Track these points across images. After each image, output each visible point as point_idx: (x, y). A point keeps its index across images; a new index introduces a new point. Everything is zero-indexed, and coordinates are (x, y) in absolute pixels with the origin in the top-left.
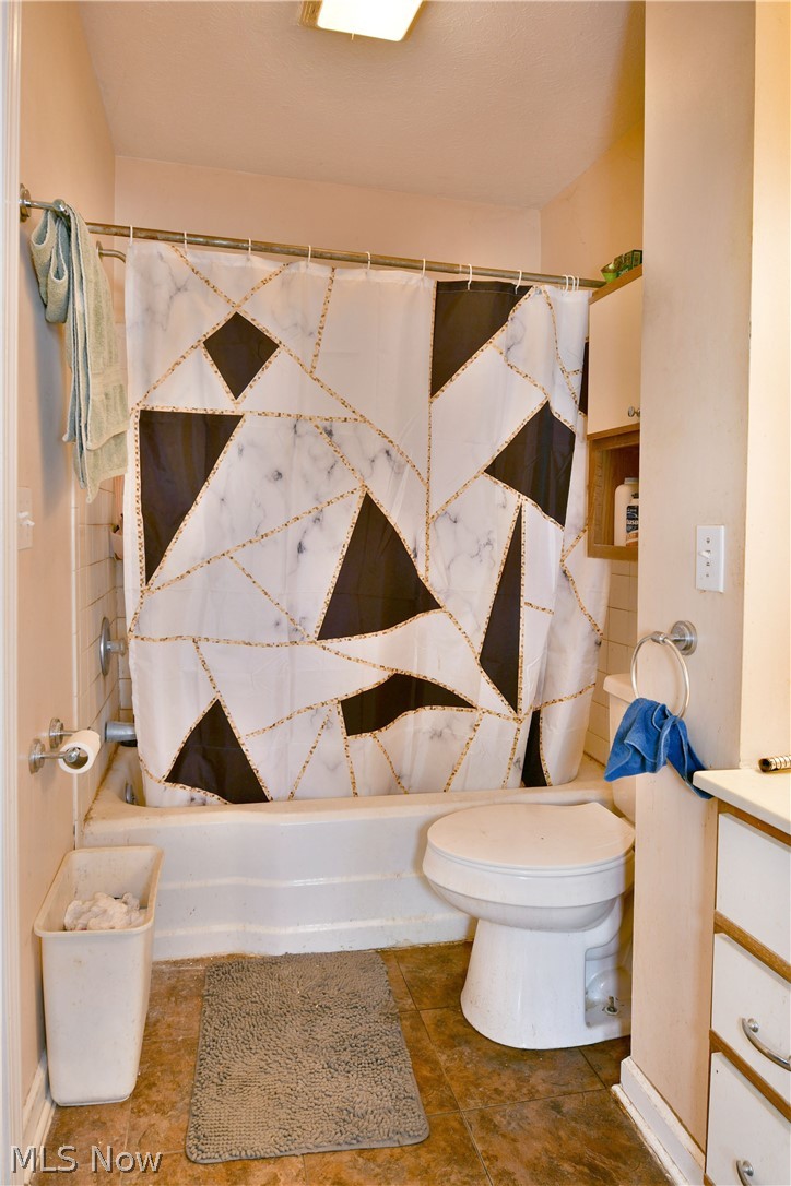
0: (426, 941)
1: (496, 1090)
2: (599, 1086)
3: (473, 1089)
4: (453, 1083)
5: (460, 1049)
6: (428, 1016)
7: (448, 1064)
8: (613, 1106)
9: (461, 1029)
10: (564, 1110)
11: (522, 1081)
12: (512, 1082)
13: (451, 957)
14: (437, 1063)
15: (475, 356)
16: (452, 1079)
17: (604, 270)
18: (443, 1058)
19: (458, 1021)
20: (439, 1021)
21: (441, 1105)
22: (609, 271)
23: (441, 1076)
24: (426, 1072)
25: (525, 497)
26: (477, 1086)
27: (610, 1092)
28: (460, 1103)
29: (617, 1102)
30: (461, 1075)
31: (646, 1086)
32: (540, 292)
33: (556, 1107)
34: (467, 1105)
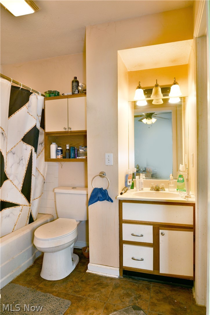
0: (20, 274)
1: (70, 286)
2: (84, 273)
3: (67, 289)
4: (62, 291)
5: (55, 285)
6: (41, 285)
7: (57, 290)
8: (89, 274)
9: (51, 283)
10: (84, 280)
11: (73, 281)
12: (71, 283)
13: (29, 273)
14: (55, 291)
15: (21, 108)
16: (61, 291)
17: (45, 93)
18: (55, 289)
19: (48, 282)
20: (44, 285)
21: (66, 296)
22: (47, 93)
23: (59, 292)
24: (55, 294)
25: (33, 147)
26: (67, 288)
27: (86, 273)
28: (68, 293)
29: (89, 273)
30: (62, 289)
31: (96, 265)
32: (35, 95)
33: (83, 281)
34: (70, 292)
